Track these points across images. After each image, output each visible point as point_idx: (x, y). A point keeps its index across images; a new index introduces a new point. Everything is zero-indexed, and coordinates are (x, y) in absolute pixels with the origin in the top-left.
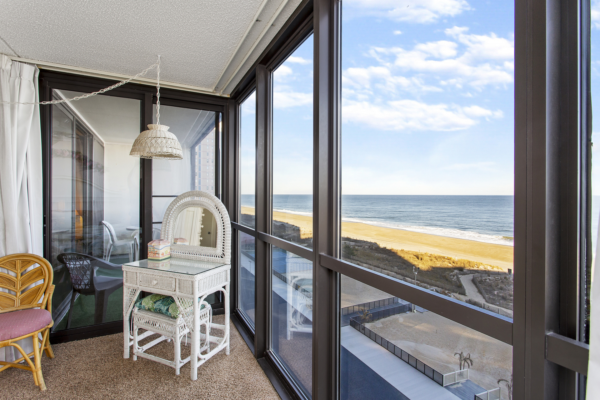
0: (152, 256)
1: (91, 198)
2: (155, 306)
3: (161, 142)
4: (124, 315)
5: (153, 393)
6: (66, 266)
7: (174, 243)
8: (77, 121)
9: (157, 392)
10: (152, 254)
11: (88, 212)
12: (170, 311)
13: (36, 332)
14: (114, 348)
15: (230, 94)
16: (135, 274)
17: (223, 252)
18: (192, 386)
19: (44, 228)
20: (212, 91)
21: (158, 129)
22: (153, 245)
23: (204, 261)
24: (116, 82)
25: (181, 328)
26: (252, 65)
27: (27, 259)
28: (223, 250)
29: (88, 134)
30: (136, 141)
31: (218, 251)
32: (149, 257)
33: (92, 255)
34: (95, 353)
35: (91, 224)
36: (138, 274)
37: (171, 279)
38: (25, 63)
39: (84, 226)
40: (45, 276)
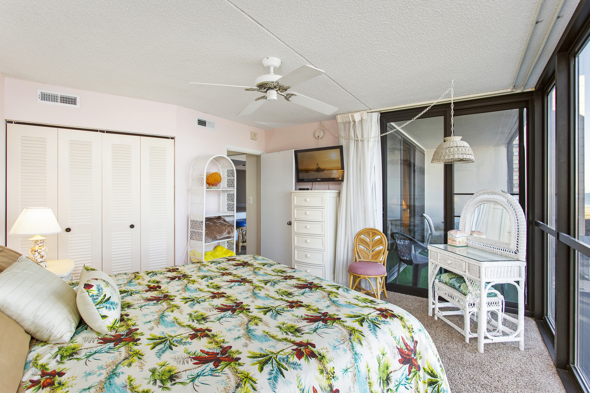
0: (451, 242)
1: (414, 195)
2: (451, 281)
3: (453, 150)
4: (429, 283)
5: (445, 344)
6: (396, 241)
7: (471, 235)
8: (404, 138)
9: (448, 345)
10: (451, 240)
11: (412, 206)
12: (462, 288)
13: (378, 276)
14: (423, 306)
15: (534, 87)
16: (436, 253)
17: (517, 248)
18: (478, 356)
19: (383, 214)
20: (510, 91)
21: (452, 140)
22: (451, 233)
23: (498, 254)
24: (427, 107)
25: (470, 305)
26: (550, 56)
27: (375, 232)
28: (517, 247)
29: (412, 146)
30: (435, 152)
31: (511, 246)
32: (448, 243)
33: (415, 239)
34: (410, 305)
35: (414, 215)
36: (438, 254)
37: (462, 261)
38: (373, 112)
39: (410, 217)
40: (383, 244)
